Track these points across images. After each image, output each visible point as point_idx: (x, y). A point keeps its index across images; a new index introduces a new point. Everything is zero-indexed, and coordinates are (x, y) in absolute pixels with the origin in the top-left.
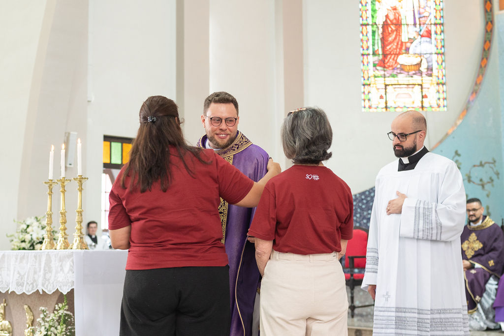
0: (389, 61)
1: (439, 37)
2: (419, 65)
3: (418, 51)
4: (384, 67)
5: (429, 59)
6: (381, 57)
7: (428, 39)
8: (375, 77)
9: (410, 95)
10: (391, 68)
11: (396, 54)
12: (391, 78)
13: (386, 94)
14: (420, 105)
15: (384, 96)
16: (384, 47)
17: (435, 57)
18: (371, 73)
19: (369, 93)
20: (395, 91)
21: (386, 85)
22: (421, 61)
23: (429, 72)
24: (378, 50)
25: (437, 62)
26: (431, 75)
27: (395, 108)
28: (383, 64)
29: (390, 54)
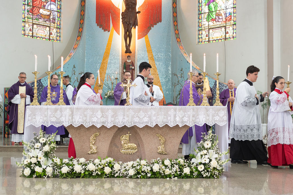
0: (35, 10)
1: (59, 3)
2: (49, 15)
3: (49, 8)
4: (33, 13)
5: (54, 14)
6: (31, 7)
7: (54, 3)
8: (28, 18)
9: (44, 31)
10: (36, 15)
11: (39, 7)
12: (36, 21)
13: (33, 29)
14: (48, 37)
15: (32, 29)
16: (33, 2)
17: (56, 13)
18: (26, 15)
19: (24, 26)
20: (37, 28)
21: (33, 24)
22: (50, 14)
23: (54, 21)
24: (30, 2)
25: (57, 16)
26: (54, 23)
27: (37, 37)
28: (32, 11)
29: (36, 7)
